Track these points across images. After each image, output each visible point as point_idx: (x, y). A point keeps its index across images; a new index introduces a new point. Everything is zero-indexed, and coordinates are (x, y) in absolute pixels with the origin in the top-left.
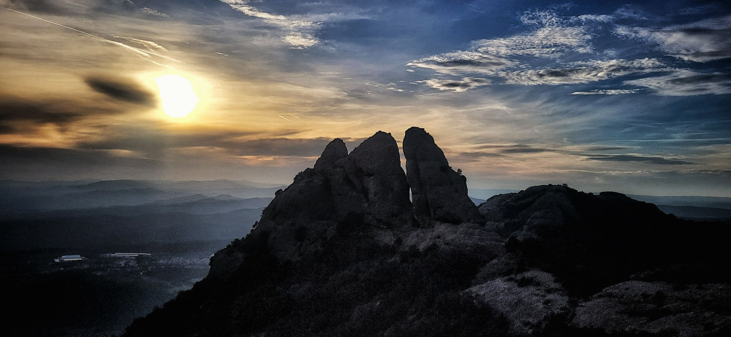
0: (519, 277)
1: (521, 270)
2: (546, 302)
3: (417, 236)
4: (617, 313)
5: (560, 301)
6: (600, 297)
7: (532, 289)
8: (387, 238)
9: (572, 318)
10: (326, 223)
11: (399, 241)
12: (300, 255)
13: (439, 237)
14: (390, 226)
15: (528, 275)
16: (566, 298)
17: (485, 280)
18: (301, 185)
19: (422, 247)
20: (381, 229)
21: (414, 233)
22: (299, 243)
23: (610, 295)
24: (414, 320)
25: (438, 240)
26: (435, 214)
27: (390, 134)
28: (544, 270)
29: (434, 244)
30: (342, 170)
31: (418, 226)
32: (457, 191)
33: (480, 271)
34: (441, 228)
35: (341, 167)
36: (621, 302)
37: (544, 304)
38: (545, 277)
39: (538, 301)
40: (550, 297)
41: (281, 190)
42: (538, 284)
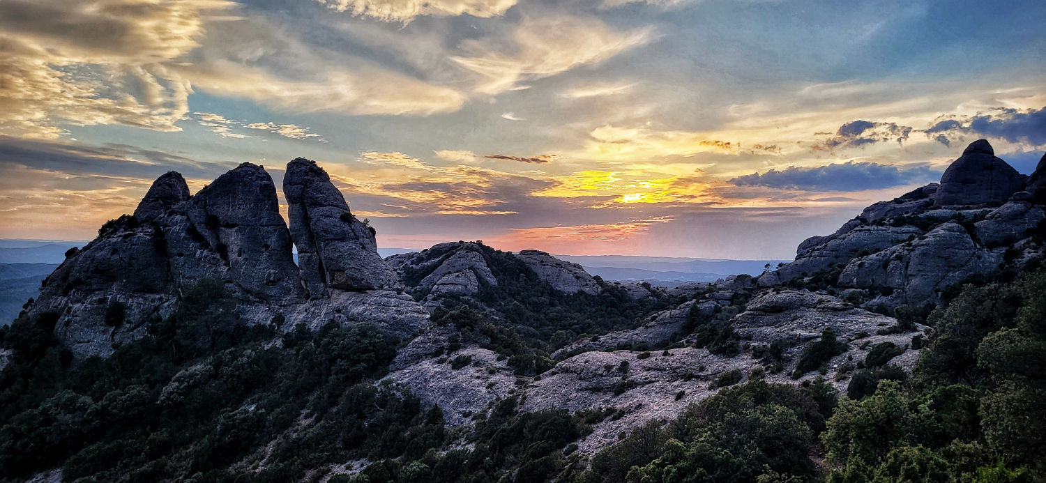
0: (453, 357)
1: (454, 347)
2: (490, 386)
3: (306, 311)
4: (577, 391)
5: (506, 383)
6: (553, 374)
7: (472, 371)
8: (260, 315)
9: (522, 403)
10: (158, 296)
11: (279, 319)
12: (115, 346)
13: (339, 311)
14: (263, 298)
15: (464, 353)
16: (513, 379)
17: (407, 363)
18: (115, 240)
19: (314, 325)
20: (250, 303)
21: (301, 307)
22: (112, 329)
23: (566, 371)
24: (310, 426)
25: (336, 315)
26: (332, 280)
27: (262, 167)
28: (483, 346)
29: (333, 321)
30: (185, 217)
31: (307, 297)
32: (364, 248)
33: (398, 354)
34: (341, 299)
35: (182, 214)
36: (580, 379)
37: (487, 388)
38: (487, 355)
39: (480, 385)
40: (493, 379)
41: (76, 248)
42: (477, 364)
